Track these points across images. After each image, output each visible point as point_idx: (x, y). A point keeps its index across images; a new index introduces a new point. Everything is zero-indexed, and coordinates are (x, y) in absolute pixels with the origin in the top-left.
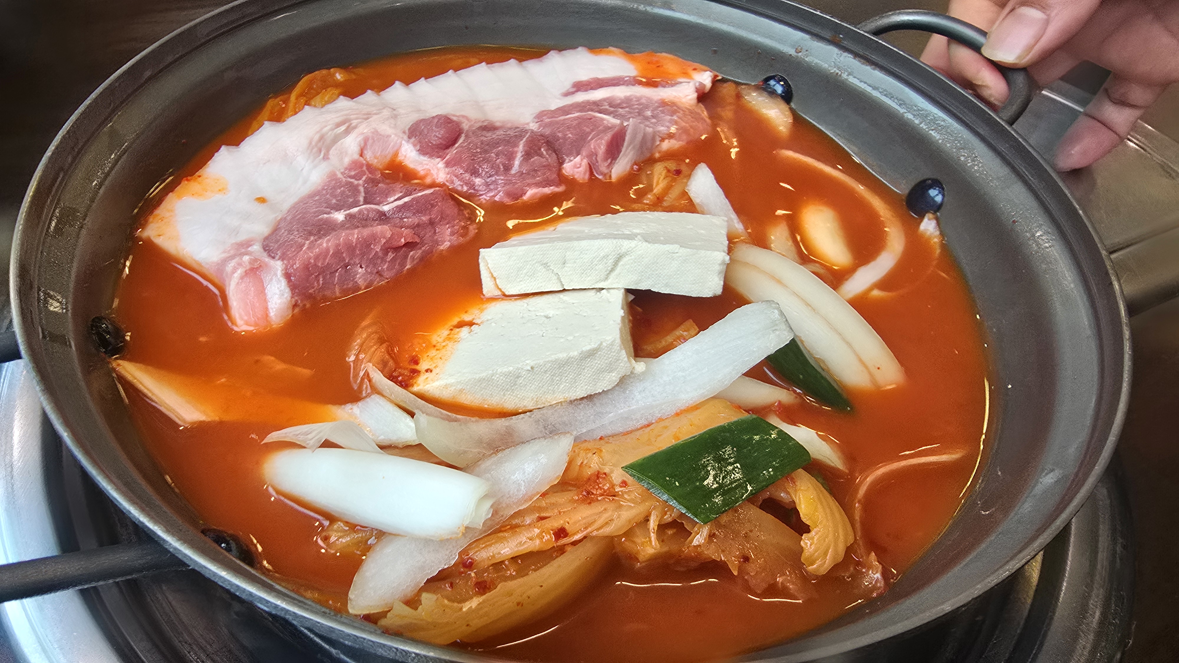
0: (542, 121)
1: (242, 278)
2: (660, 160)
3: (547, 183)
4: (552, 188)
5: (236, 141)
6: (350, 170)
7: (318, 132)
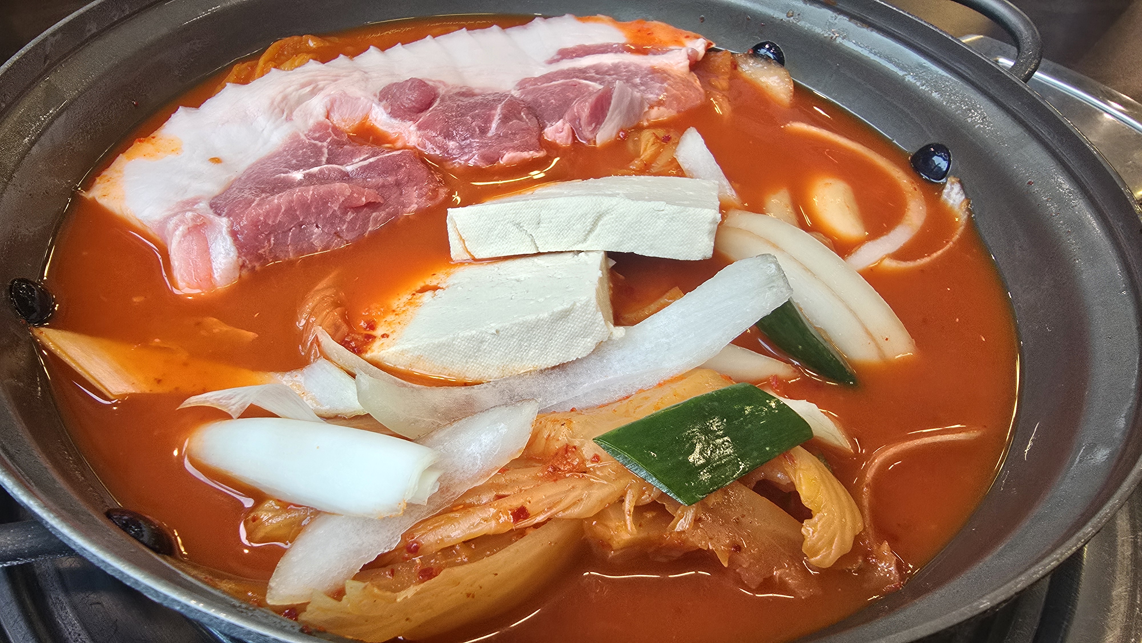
0: (524, 88)
1: (184, 236)
2: (649, 127)
3: (526, 147)
4: (531, 152)
5: (197, 104)
6: (315, 132)
7: (280, 92)
